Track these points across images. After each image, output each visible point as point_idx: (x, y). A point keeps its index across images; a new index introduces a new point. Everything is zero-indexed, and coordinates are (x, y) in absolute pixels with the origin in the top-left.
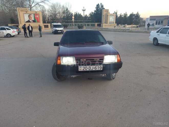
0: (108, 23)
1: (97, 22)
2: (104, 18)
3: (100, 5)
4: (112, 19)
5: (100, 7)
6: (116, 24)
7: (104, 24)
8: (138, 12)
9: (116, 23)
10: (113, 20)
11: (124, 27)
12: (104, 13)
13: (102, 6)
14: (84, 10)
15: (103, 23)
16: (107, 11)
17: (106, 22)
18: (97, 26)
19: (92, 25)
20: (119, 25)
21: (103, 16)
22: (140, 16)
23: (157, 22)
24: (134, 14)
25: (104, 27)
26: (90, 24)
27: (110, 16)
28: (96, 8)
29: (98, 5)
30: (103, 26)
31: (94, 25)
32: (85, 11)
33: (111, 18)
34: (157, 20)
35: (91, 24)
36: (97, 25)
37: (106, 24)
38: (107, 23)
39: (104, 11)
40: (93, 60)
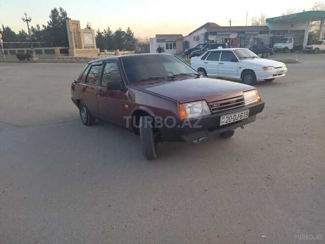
0: (83, 47)
1: (59, 46)
2: (73, 37)
3: (60, 12)
4: (88, 40)
5: (60, 15)
6: (99, 49)
7: (75, 50)
8: (129, 28)
9: (97, 47)
10: (91, 41)
11: (115, 54)
12: (71, 28)
13: (64, 14)
14: (27, 20)
15: (73, 48)
16: (77, 23)
17: (79, 46)
18: (61, 53)
19: (47, 52)
20: (103, 52)
21: (71, 33)
22: (134, 34)
23: (167, 45)
24: (122, 30)
25: (76, 55)
26: (43, 49)
27: (85, 34)
28: (50, 17)
29: (54, 12)
30: (73, 52)
31: (53, 52)
32: (29, 23)
33: (87, 37)
34: (168, 42)
35: (45, 50)
36: (60, 51)
37: (79, 49)
38: (81, 48)
39: (70, 23)
40: (228, 103)
